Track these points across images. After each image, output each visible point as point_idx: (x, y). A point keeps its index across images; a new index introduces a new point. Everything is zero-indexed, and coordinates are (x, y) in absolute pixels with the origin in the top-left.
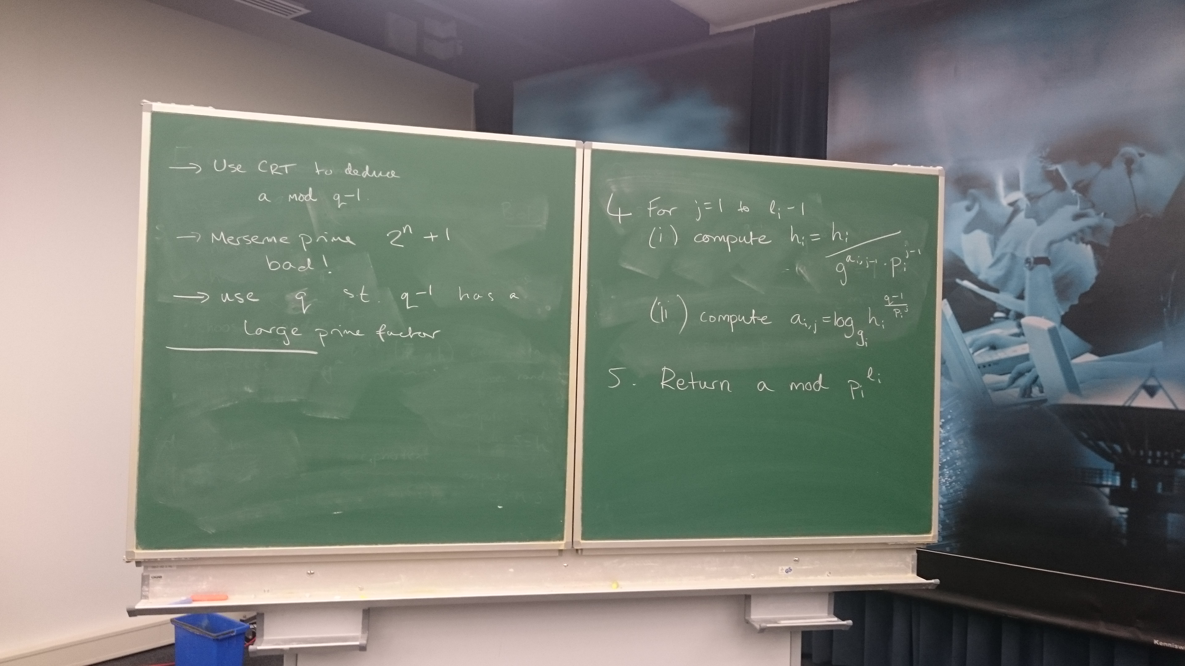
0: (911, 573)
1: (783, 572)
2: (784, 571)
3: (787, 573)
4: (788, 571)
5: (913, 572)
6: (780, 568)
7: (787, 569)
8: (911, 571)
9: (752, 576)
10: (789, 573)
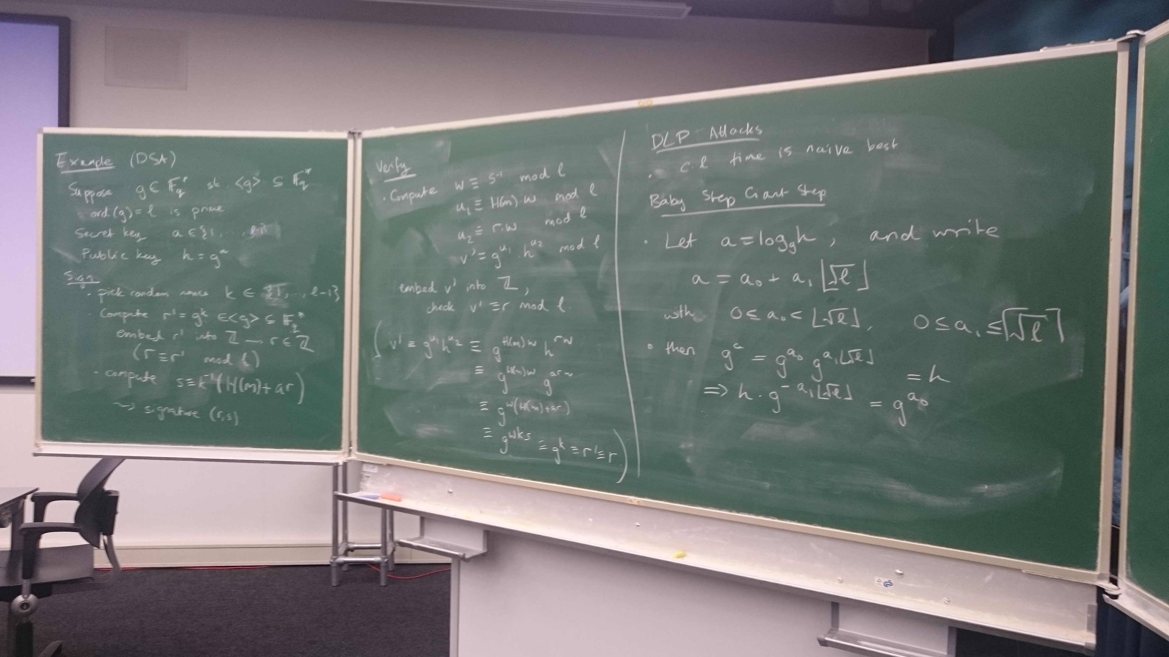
0: (1086, 629)
1: (880, 584)
2: (882, 583)
3: (886, 586)
4: (887, 584)
5: (1089, 629)
6: (876, 579)
7: (887, 582)
8: (1086, 626)
9: (839, 580)
10: (889, 587)
